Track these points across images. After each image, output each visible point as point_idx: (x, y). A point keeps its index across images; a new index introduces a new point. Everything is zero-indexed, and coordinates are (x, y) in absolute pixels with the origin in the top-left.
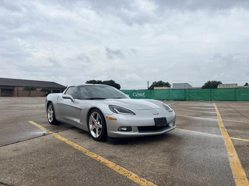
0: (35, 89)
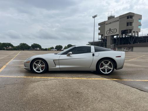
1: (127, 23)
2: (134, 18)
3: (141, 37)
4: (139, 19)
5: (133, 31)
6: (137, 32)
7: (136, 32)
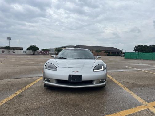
0: (101, 52)
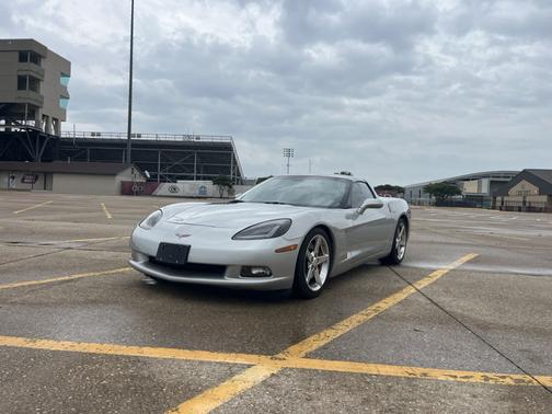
1: (19, 77)
2: (43, 63)
3: (69, 142)
4: (63, 75)
5: (41, 112)
6: (56, 120)
7: (51, 119)
